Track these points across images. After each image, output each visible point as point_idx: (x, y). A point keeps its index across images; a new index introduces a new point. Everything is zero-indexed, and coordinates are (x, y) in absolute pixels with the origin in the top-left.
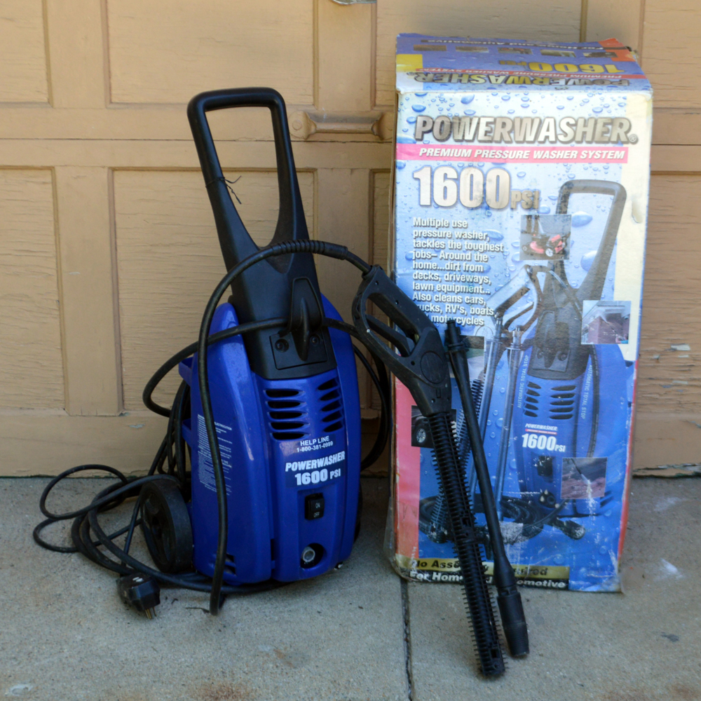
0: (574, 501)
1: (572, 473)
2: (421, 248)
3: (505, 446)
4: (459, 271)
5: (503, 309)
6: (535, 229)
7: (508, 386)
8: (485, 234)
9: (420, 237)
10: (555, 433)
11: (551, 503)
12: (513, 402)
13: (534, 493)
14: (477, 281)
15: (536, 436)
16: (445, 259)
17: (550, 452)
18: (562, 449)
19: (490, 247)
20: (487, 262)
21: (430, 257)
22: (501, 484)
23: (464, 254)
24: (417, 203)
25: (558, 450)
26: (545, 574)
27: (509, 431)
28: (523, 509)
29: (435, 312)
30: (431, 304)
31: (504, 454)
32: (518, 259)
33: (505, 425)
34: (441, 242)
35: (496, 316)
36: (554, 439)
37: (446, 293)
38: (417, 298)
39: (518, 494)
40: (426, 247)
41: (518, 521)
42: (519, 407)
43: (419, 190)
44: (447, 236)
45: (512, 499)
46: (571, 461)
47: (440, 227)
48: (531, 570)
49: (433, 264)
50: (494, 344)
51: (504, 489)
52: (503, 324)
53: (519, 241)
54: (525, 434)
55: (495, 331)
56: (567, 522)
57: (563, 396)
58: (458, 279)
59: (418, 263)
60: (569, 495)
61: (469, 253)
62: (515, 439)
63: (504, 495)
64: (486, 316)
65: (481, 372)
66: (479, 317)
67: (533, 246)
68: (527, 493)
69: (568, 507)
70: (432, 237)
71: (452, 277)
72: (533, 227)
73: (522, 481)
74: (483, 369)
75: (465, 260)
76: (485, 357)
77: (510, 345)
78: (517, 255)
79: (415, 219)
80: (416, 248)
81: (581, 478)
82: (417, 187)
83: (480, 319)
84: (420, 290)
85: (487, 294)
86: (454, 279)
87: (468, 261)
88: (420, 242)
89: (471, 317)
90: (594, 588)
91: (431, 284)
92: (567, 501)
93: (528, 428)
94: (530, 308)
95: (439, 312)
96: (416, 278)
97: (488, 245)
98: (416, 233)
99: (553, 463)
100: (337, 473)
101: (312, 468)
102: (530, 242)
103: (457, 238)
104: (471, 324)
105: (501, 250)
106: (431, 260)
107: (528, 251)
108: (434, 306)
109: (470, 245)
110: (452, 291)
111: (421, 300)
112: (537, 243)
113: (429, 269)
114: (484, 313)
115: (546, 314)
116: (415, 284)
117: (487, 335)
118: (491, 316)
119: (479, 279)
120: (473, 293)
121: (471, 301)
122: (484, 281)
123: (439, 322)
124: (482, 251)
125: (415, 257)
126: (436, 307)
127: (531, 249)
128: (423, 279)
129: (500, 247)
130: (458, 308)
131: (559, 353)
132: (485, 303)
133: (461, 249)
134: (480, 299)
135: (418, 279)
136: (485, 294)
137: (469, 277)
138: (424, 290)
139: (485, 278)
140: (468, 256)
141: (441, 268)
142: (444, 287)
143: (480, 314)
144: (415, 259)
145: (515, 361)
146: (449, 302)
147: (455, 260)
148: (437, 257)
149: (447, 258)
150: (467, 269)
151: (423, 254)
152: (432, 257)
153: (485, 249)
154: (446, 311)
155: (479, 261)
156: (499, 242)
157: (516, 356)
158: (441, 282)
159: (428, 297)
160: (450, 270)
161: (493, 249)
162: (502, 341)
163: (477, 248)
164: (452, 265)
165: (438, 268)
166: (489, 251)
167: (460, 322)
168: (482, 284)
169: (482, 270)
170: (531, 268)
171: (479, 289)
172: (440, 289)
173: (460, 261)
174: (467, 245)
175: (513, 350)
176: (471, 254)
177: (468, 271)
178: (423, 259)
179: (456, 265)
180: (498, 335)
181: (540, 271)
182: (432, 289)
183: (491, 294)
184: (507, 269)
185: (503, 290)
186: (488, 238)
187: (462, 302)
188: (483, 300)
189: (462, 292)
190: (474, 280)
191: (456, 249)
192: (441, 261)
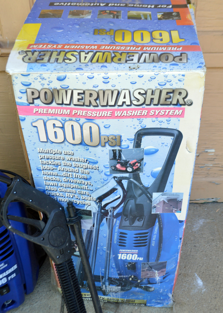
0: (148, 279)
1: (147, 268)
2: (46, 164)
3: (108, 259)
4: (72, 177)
5: (101, 199)
6: (119, 157)
7: (108, 234)
8: (86, 159)
9: (44, 158)
10: (137, 253)
11: (136, 280)
12: (111, 241)
13: (126, 276)
14: (84, 183)
15: (126, 255)
16: (62, 171)
17: (135, 260)
18: (141, 259)
19: (90, 166)
20: (89, 174)
21: (52, 169)
22: (107, 273)
23: (74, 169)
24: (38, 140)
25: (139, 259)
26: (134, 302)
27: (110, 253)
28: (121, 282)
29: (60, 196)
30: (57, 193)
31: (108, 261)
32: (109, 174)
33: (108, 250)
34: (58, 162)
35: (97, 201)
36: (136, 255)
37: (65, 188)
38: (48, 189)
39: (118, 277)
40: (49, 164)
41: (118, 286)
42: (115, 242)
43: (38, 132)
44: (61, 158)
45: (114, 278)
46: (146, 264)
47: (56, 153)
48: (126, 301)
49: (55, 172)
50: (98, 214)
51: (109, 275)
52: (102, 205)
53: (108, 164)
54: (119, 253)
55: (97, 209)
56: (144, 286)
57: (140, 237)
59: (45, 172)
60: (145, 277)
61: (77, 169)
62: (114, 256)
63: (110, 276)
64: (91, 201)
65: (91, 227)
66: (87, 201)
67: (118, 166)
68: (122, 276)
69: (144, 281)
70: (51, 159)
71: (68, 180)
72: (117, 156)
73: (119, 272)
74: (92, 225)
75: (75, 172)
76: (93, 220)
77: (107, 216)
78: (108, 171)
79: (38, 149)
80: (42, 164)
81: (152, 270)
82: (36, 131)
83: (88, 202)
84: (49, 185)
85: (91, 190)
86: (69, 181)
87: (77, 172)
88: (45, 161)
89: (82, 201)
90: (159, 306)
91: (56, 183)
92: (145, 279)
93: (120, 251)
94: (119, 198)
95: (63, 196)
96: (46, 179)
97: (88, 165)
98: (40, 156)
99: (136, 264)
100: (14, 275)
102: (116, 165)
103: (68, 160)
104: (83, 204)
105: (97, 168)
106: (53, 171)
107: (115, 169)
108: (59, 193)
109: (77, 165)
110: (69, 187)
111: (51, 190)
112: (121, 165)
113: (52, 175)
114: (90, 199)
115: (128, 200)
116: (46, 182)
117: (93, 210)
118: (94, 201)
119: (85, 182)
120: (82, 189)
121: (81, 193)
122: (88, 184)
123: (63, 201)
124: (85, 168)
125: (43, 169)
126: (60, 194)
127: (117, 168)
128: (50, 180)
129: (96, 167)
130: (74, 195)
131: (138, 218)
132: (90, 194)
133: (71, 166)
134: (86, 192)
135: (47, 180)
136: (89, 190)
137: (78, 181)
138: (51, 185)
139: (88, 182)
140: (76, 170)
141: (60, 175)
142: (64, 185)
143: (87, 200)
144: (43, 170)
145: (111, 223)
146: (68, 192)
147: (68, 172)
148: (56, 169)
149: (63, 170)
150: (77, 177)
151: (48, 168)
152: (53, 169)
153: (87, 167)
154: (67, 196)
155: (84, 173)
156: (95, 164)
157: (111, 221)
158: (61, 182)
159: (55, 189)
160: (66, 176)
161: (92, 168)
162: (102, 214)
163: (81, 166)
164: (67, 174)
165: (58, 175)
166: (89, 168)
167: (76, 202)
168: (87, 185)
169: (86, 178)
170: (118, 178)
171: (86, 187)
172: (61, 186)
173: (72, 172)
174: (75, 164)
175: (109, 218)
176: (78, 169)
177: (77, 178)
178: (48, 170)
179: (69, 174)
180: (100, 210)
181: (124, 179)
182: (56, 185)
183: (93, 191)
184: (102, 179)
185: (101, 189)
186: (88, 162)
187: (76, 193)
188: (89, 193)
189: (75, 188)
190: (82, 182)
191: (68, 166)
192: (59, 171)
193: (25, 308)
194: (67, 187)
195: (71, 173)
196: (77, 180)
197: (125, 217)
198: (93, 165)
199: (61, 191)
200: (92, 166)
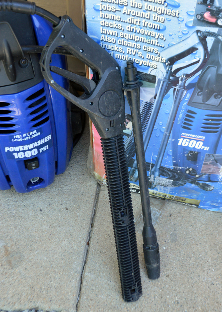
0: (210, 175)
1: (210, 162)
2: (106, 2)
3: (165, 143)
4: (139, 25)
5: (172, 61)
6: (210, 1)
7: (172, 110)
10: (203, 140)
11: (194, 174)
12: (174, 120)
13: (183, 168)
14: (154, 36)
15: (188, 140)
16: (127, 14)
17: (198, 149)
18: (207, 149)
19: (168, 10)
20: (163, 22)
21: (114, 11)
22: (160, 160)
23: (144, 13)
25: (203, 149)
26: (185, 201)
27: (169, 136)
28: (174, 174)
29: (118, 52)
30: (115, 46)
31: (164, 146)
32: (191, 25)
33: (167, 131)
35: (167, 64)
36: (202, 143)
37: (128, 40)
38: (104, 39)
39: (172, 167)
40: (111, 3)
41: (170, 178)
42: (179, 123)
45: (167, 169)
46: (211, 156)
48: (175, 198)
49: (118, 16)
50: (164, 82)
51: (162, 163)
52: (173, 70)
53: (194, 10)
54: (181, 138)
55: (165, 74)
56: (202, 183)
57: (212, 120)
58: (138, 32)
59: (105, 14)
60: (206, 172)
61: (148, 13)
62: (173, 140)
63: (162, 165)
64: (159, 63)
65: (152, 98)
66: (153, 62)
67: (207, 15)
68: (178, 167)
69: (204, 177)
71: (133, 29)
73: (175, 161)
74: (154, 96)
75: (145, 18)
76: (156, 89)
77: (176, 86)
78: (191, 21)
80: (103, 2)
81: (217, 165)
83: (154, 63)
84: (106, 34)
85: (161, 47)
86: (135, 31)
87: (147, 19)
89: (147, 61)
90: (214, 210)
91: (116, 31)
92: (205, 174)
93: (183, 135)
94: (198, 62)
95: (122, 52)
96: (103, 25)
97: (166, 9)
99: (199, 155)
100: (46, 148)
101: (25, 149)
102: (205, 12)
104: (146, 65)
105: (177, 15)
106: (115, 13)
107: (201, 19)
108: (117, 47)
109: (150, 7)
110: (132, 40)
111: (107, 42)
112: (211, 13)
113: (113, 20)
114: (158, 60)
115: (209, 67)
116: (102, 29)
117: (158, 75)
118: (163, 63)
119: (155, 34)
120: (150, 44)
121: (147, 49)
122: (160, 37)
123: (121, 59)
124: (160, 13)
125: (102, 9)
126: (119, 48)
127: (204, 18)
128: (109, 26)
129: (176, 13)
130: (137, 52)
131: (215, 94)
132: (159, 53)
133: (141, 9)
134: (155, 50)
135: (105, 26)
136: (159, 46)
137: (147, 32)
138: (109, 35)
139: (160, 35)
140: (147, 15)
141: (124, 21)
142: (126, 35)
143: (154, 60)
144: (102, 11)
145: (179, 96)
146: (130, 47)
147: (136, 17)
148: (120, 11)
149: (129, 13)
150: (146, 25)
151: (109, 8)
152: (116, 10)
153: (163, 12)
154: (128, 53)
155: (157, 21)
156: (176, 9)
157: (180, 93)
158: (123, 31)
159: (113, 40)
160: (131, 23)
161: (170, 14)
162: (170, 81)
163: (156, 10)
164: (133, 20)
165: (121, 20)
166: (166, 14)
167: (138, 62)
168: (157, 39)
169: (158, 29)
170: (202, 33)
171: (155, 42)
172: (122, 36)
173: (140, 18)
174: (147, 6)
175: (178, 89)
176: (150, 14)
177: (146, 27)
178: (108, 11)
179: (137, 20)
180: (167, 77)
181: (210, 36)
182: (116, 35)
183: (165, 48)
184: (181, 32)
185: (176, 46)
186: (166, 4)
187: (140, 49)
188: (158, 51)
189: (141, 42)
190: (151, 34)
191: (137, 8)
192: (123, 15)
193: (53, 190)
194: (130, 39)
195: (138, 20)
196: (145, 30)
197: (199, 90)
198: (172, 10)
199: (121, 44)
200: (170, 12)
